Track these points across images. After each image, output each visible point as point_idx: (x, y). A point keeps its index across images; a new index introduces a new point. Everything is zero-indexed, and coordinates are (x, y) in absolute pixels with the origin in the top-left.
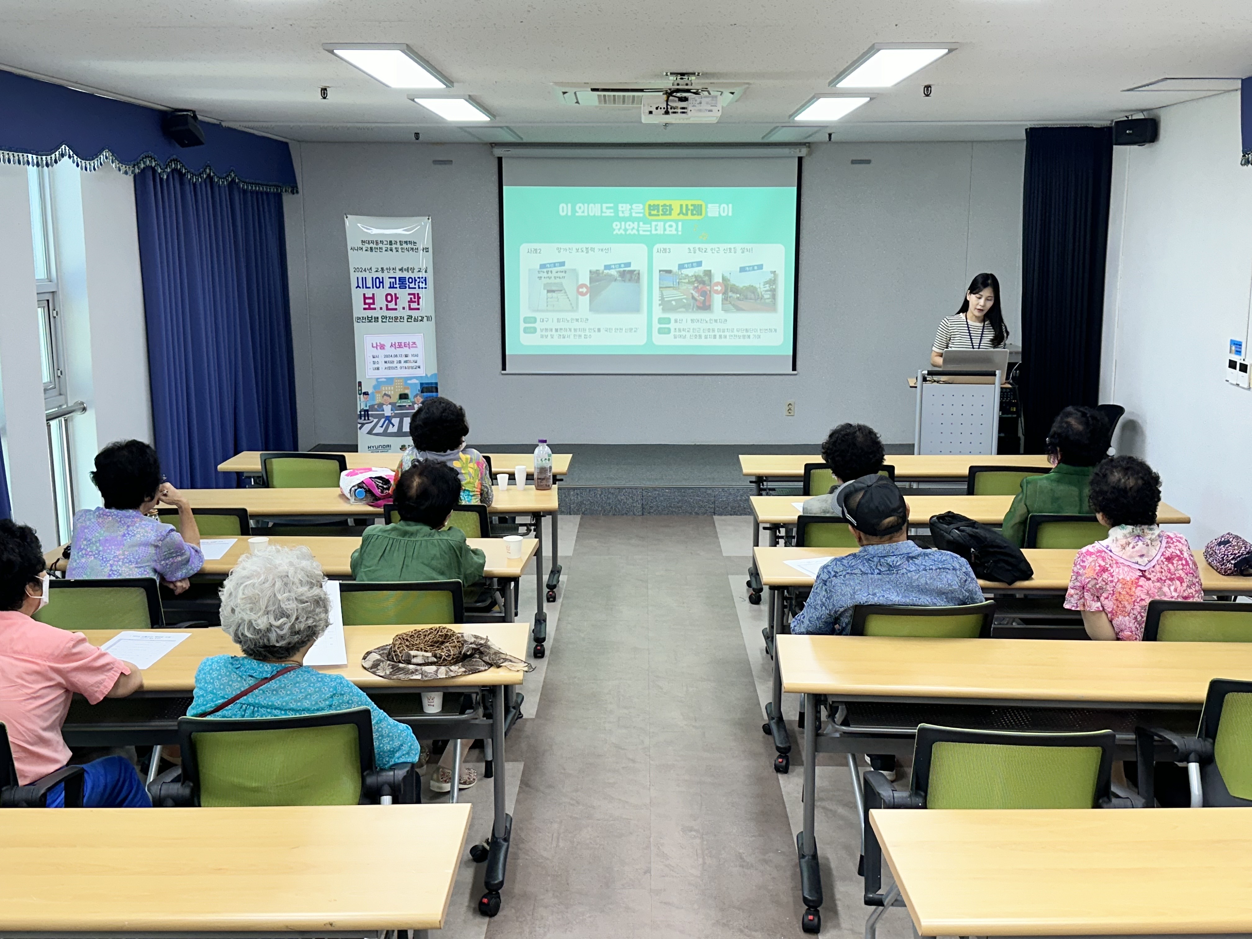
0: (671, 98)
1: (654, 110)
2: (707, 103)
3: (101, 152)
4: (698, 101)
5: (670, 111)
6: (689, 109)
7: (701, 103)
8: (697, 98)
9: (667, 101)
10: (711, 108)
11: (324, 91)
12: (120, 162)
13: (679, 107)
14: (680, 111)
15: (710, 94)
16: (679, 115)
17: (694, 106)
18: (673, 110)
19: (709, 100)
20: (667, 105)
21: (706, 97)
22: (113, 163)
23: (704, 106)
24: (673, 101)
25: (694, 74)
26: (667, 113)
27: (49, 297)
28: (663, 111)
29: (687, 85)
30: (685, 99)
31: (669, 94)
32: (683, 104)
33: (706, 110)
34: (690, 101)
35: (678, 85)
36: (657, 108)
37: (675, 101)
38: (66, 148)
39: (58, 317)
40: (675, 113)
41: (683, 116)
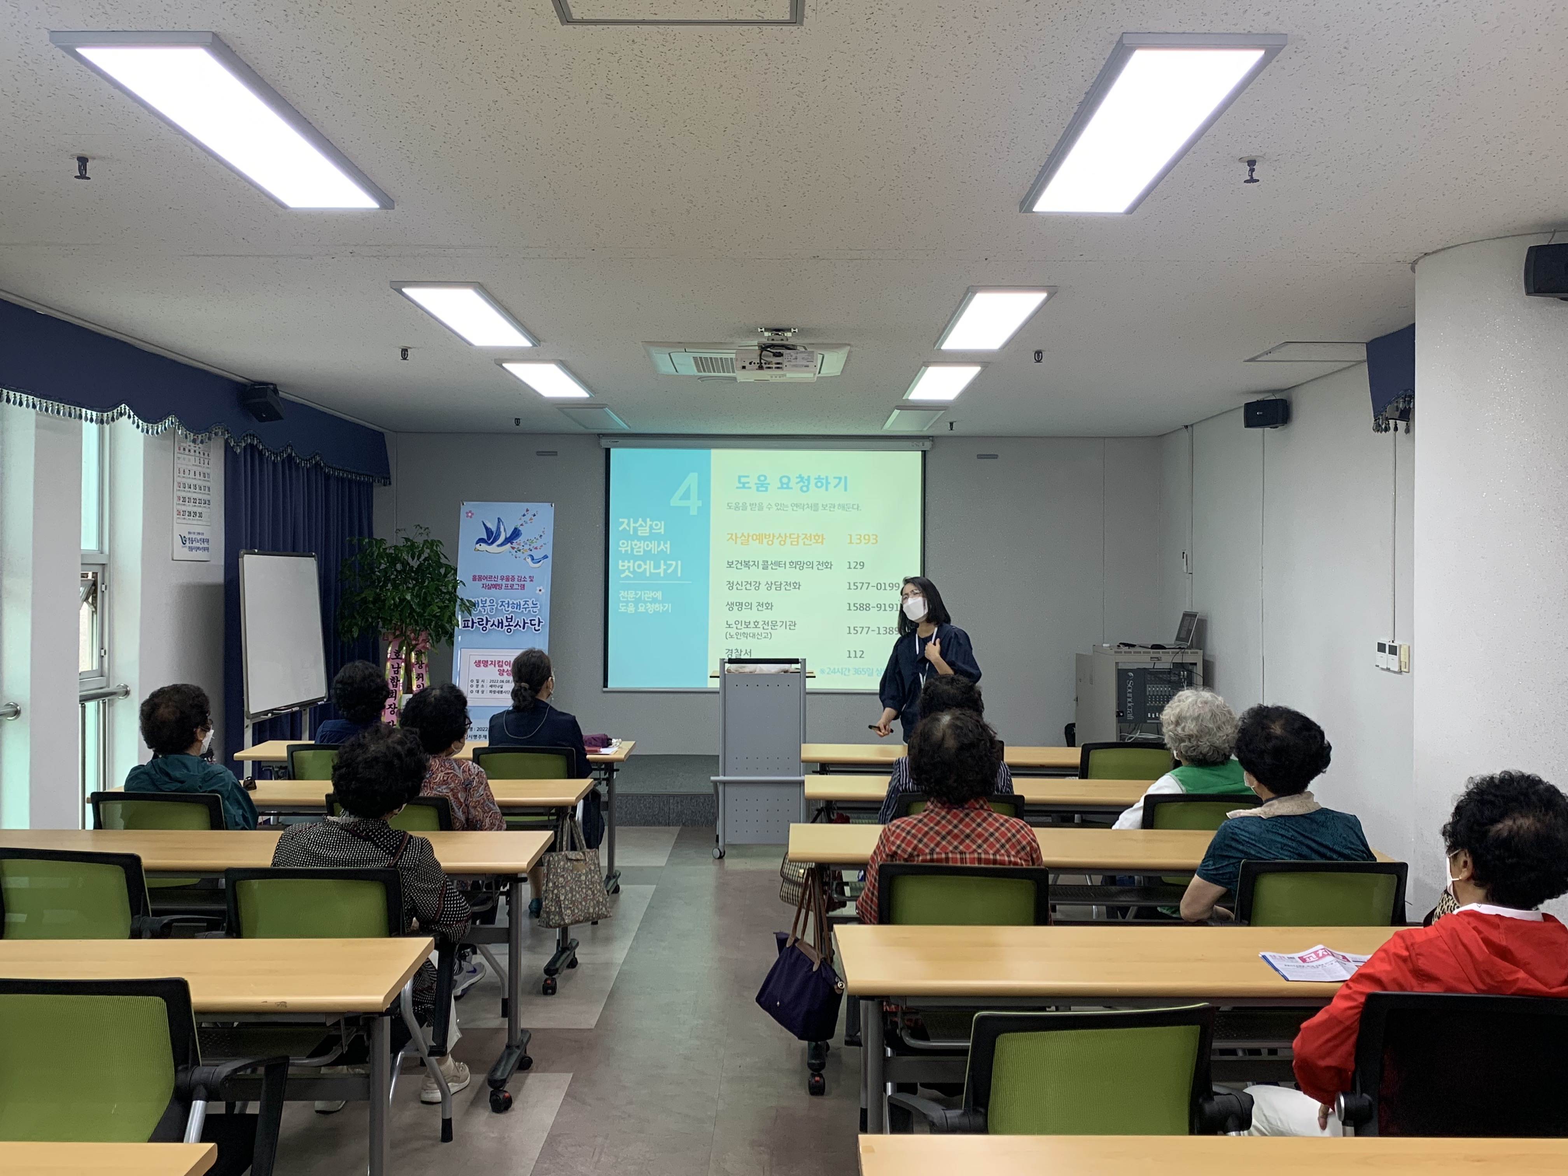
0: (764, 353)
1: (747, 364)
2: (803, 358)
3: (166, 416)
4: (794, 357)
5: (764, 366)
6: (785, 364)
7: (796, 358)
8: (792, 354)
9: (761, 355)
10: (808, 363)
11: (403, 351)
12: (187, 429)
13: (774, 362)
14: (774, 366)
15: (806, 349)
16: (774, 371)
17: (789, 361)
18: (767, 366)
19: (804, 355)
20: (761, 359)
21: (802, 352)
22: (179, 429)
23: (800, 362)
24: (767, 356)
25: (789, 330)
26: (761, 368)
27: (98, 569)
28: (757, 366)
29: (782, 340)
30: (780, 355)
31: (763, 348)
32: (778, 360)
33: (802, 366)
34: (786, 356)
35: (773, 340)
36: (750, 363)
37: (770, 357)
38: (127, 408)
39: (107, 592)
40: (769, 368)
41: (779, 372)
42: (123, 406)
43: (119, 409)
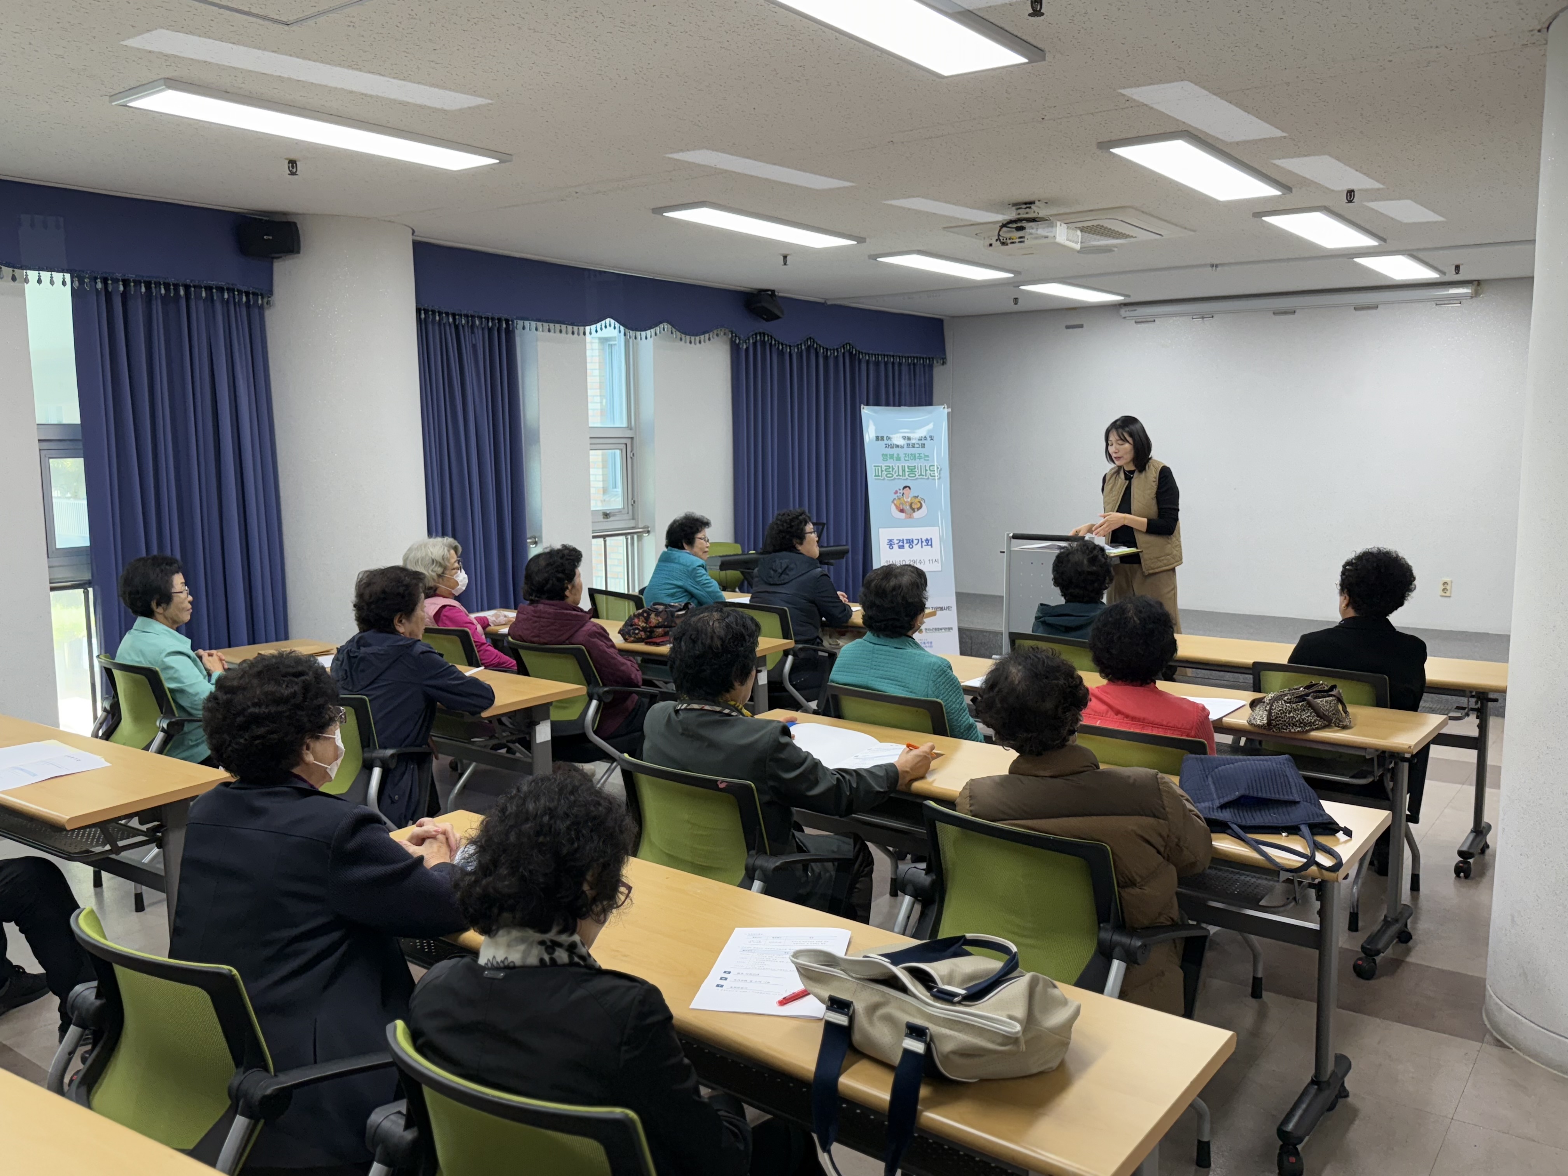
0: (1004, 229)
1: (993, 242)
2: (1041, 230)
4: (1035, 229)
5: (1009, 241)
6: (1026, 237)
7: (1037, 230)
8: (1033, 226)
9: (1000, 232)
10: (1048, 234)
11: (785, 257)
13: (1017, 237)
14: (1018, 240)
16: (1017, 245)
17: (1031, 234)
18: (1011, 241)
19: (1044, 226)
20: (999, 235)
23: (1039, 233)
24: (1008, 232)
25: (1035, 202)
26: (1003, 244)
27: (627, 441)
29: (1027, 213)
30: (1021, 229)
31: (1005, 224)
32: (1021, 233)
33: (1042, 237)
34: (1028, 231)
35: (1019, 214)
36: (997, 240)
37: (1011, 232)
38: (613, 321)
39: (635, 458)
40: (1013, 243)
41: (1022, 244)
42: (608, 320)
43: (603, 322)
